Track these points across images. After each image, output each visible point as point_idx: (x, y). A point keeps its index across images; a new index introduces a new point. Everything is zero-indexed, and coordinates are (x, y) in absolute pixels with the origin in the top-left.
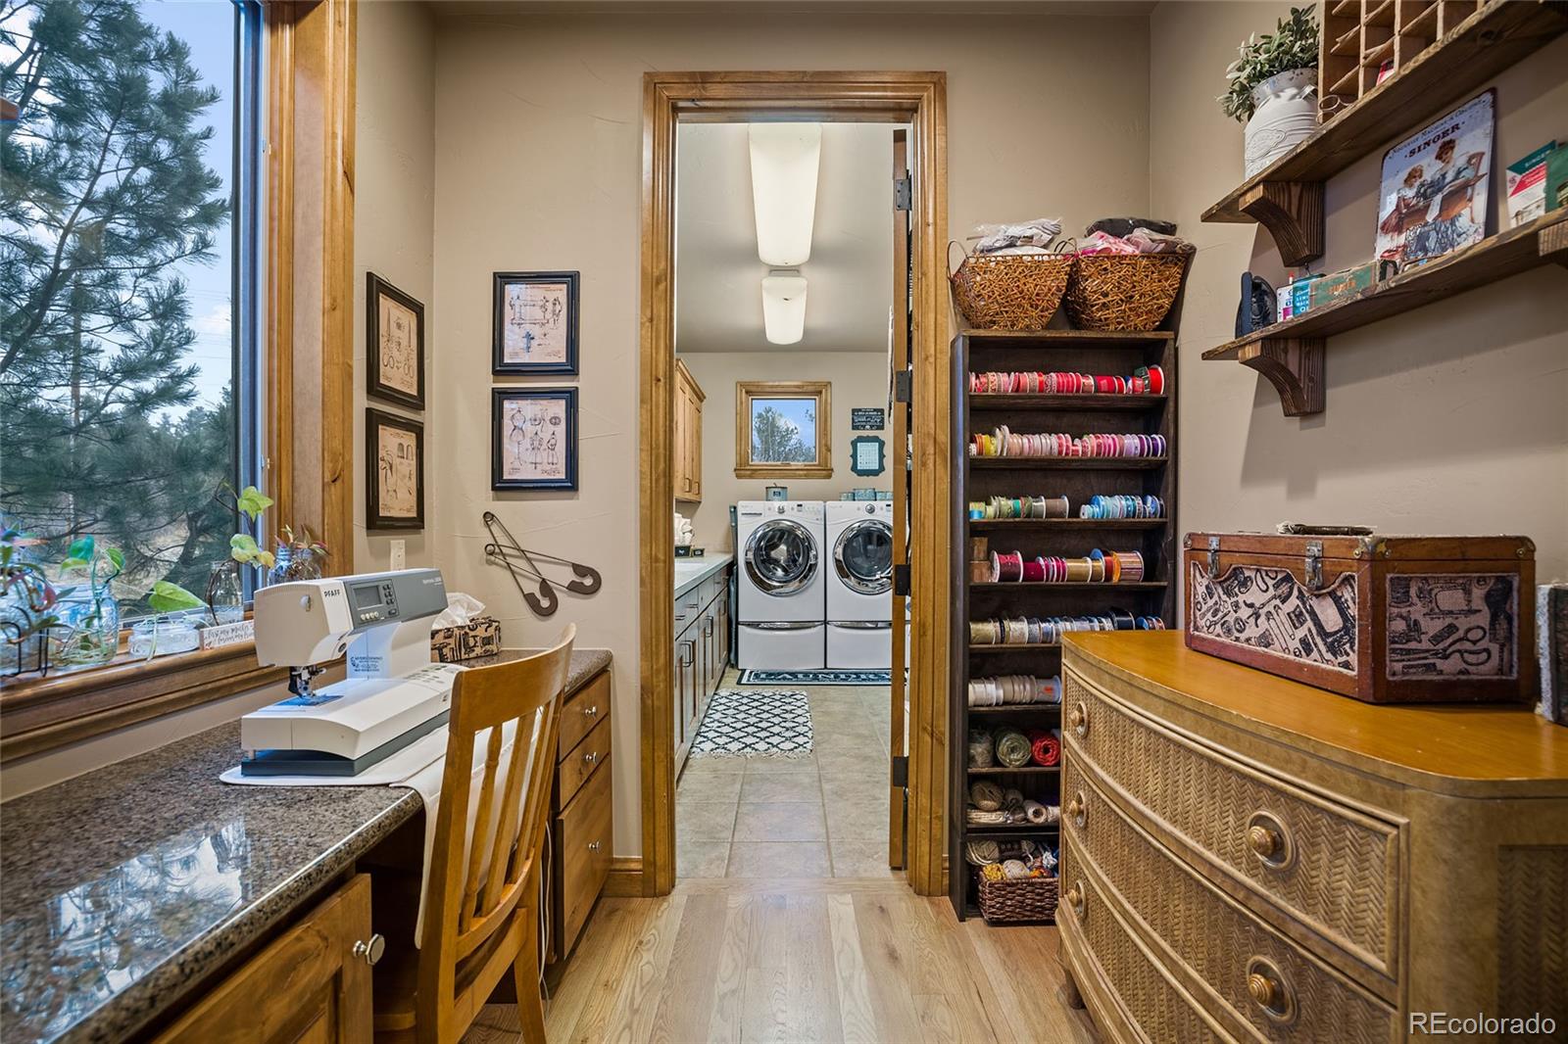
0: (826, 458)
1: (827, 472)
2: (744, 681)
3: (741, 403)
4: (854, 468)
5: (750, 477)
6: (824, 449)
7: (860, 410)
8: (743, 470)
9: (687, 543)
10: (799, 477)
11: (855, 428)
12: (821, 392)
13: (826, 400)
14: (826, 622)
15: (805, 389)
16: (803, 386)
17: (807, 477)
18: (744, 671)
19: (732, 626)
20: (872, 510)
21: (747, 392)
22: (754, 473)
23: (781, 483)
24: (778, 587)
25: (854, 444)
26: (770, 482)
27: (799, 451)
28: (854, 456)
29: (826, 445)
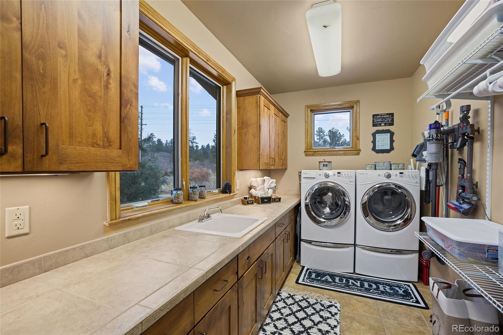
0: (356, 144)
1: (357, 152)
2: (300, 281)
3: (308, 116)
4: (374, 149)
5: (313, 155)
6: (355, 139)
7: (378, 115)
8: (309, 152)
9: (269, 195)
10: (341, 155)
11: (374, 125)
12: (353, 107)
13: (356, 111)
14: (355, 245)
15: (344, 106)
16: (342, 104)
17: (345, 154)
18: (303, 267)
19: (297, 241)
20: (389, 176)
21: (311, 111)
22: (315, 153)
23: (328, 158)
24: (325, 222)
25: (374, 135)
26: (321, 158)
27: (344, 143)
28: (374, 142)
29: (356, 136)
